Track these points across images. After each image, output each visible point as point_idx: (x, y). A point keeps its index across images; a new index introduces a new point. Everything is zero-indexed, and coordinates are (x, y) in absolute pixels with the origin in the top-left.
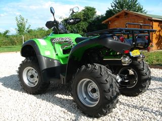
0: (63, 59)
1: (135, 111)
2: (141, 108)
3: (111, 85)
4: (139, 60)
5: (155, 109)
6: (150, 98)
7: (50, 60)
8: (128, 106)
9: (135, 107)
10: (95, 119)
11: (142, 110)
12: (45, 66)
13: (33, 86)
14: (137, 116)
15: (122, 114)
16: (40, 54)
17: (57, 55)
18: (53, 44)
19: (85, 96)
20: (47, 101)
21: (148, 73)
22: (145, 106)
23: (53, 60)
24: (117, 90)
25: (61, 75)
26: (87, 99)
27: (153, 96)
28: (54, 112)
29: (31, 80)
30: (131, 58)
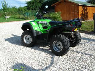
0: (43, 31)
1: (75, 53)
2: (77, 52)
3: (67, 43)
4: (76, 32)
5: (83, 52)
6: (80, 48)
7: (37, 32)
8: (72, 51)
9: (75, 51)
10: (60, 56)
11: (78, 53)
12: (35, 35)
13: (29, 43)
14: (76, 55)
15: (70, 54)
16: (33, 29)
17: (40, 29)
18: (38, 24)
19: (56, 48)
20: (37, 50)
21: (80, 37)
22: (79, 51)
23: (38, 32)
24: (69, 45)
25: (44, 39)
26: (56, 49)
27: (81, 47)
28: (42, 54)
29: (28, 41)
30: (74, 32)
